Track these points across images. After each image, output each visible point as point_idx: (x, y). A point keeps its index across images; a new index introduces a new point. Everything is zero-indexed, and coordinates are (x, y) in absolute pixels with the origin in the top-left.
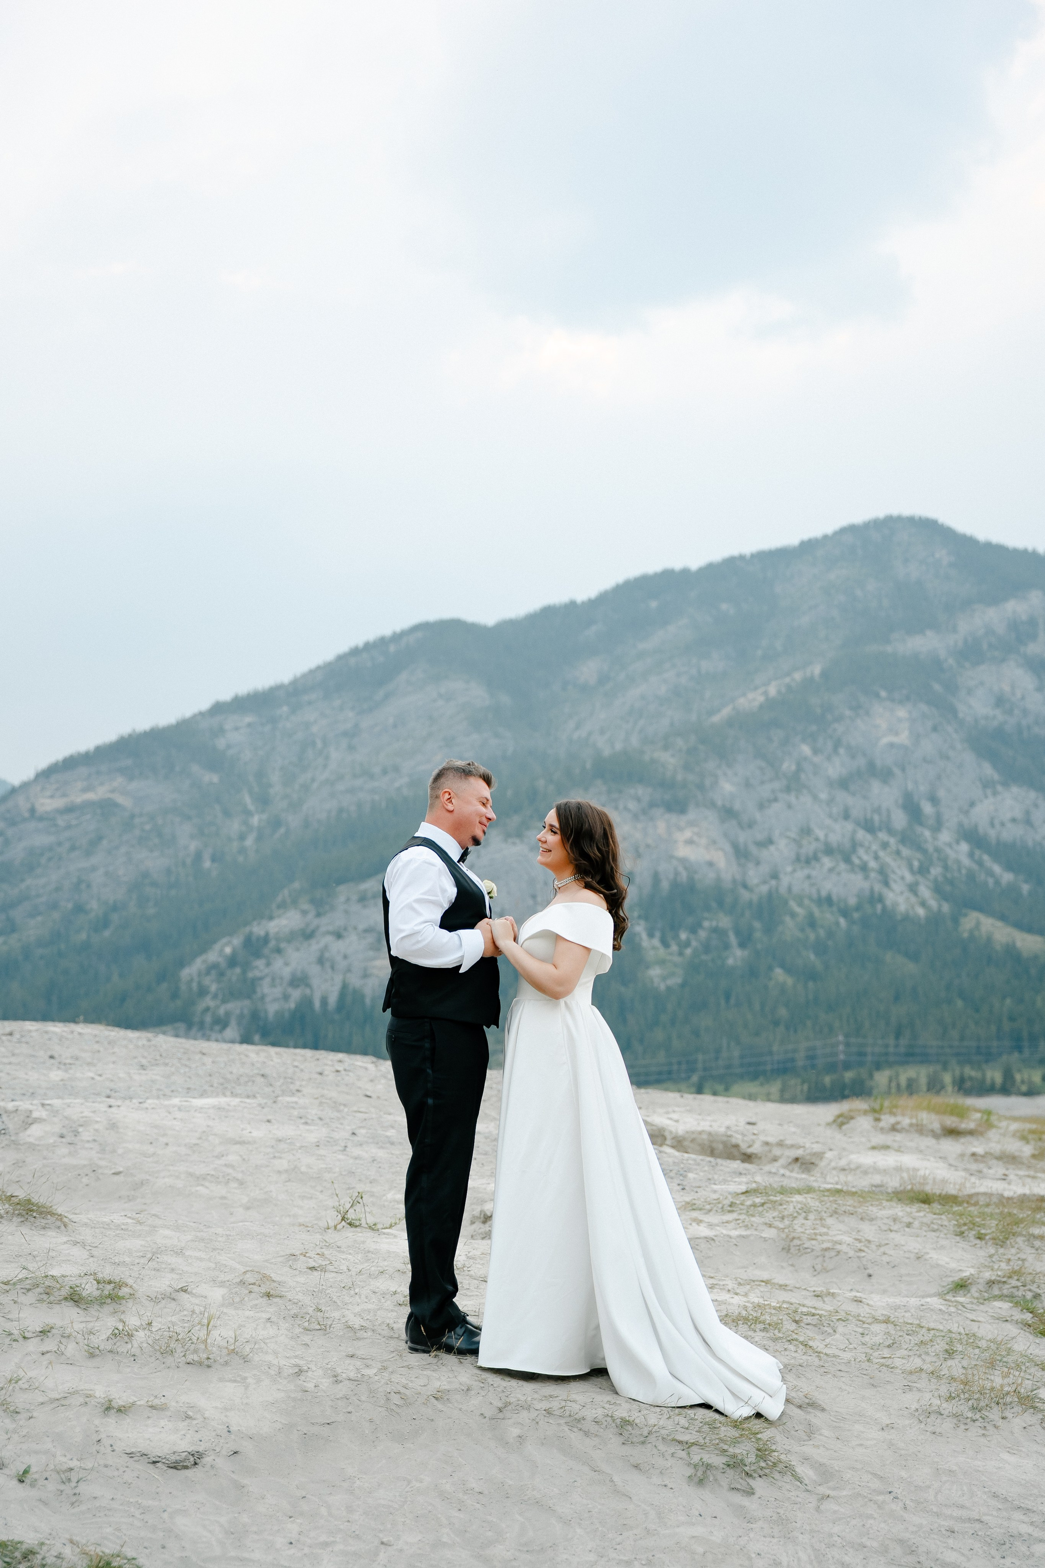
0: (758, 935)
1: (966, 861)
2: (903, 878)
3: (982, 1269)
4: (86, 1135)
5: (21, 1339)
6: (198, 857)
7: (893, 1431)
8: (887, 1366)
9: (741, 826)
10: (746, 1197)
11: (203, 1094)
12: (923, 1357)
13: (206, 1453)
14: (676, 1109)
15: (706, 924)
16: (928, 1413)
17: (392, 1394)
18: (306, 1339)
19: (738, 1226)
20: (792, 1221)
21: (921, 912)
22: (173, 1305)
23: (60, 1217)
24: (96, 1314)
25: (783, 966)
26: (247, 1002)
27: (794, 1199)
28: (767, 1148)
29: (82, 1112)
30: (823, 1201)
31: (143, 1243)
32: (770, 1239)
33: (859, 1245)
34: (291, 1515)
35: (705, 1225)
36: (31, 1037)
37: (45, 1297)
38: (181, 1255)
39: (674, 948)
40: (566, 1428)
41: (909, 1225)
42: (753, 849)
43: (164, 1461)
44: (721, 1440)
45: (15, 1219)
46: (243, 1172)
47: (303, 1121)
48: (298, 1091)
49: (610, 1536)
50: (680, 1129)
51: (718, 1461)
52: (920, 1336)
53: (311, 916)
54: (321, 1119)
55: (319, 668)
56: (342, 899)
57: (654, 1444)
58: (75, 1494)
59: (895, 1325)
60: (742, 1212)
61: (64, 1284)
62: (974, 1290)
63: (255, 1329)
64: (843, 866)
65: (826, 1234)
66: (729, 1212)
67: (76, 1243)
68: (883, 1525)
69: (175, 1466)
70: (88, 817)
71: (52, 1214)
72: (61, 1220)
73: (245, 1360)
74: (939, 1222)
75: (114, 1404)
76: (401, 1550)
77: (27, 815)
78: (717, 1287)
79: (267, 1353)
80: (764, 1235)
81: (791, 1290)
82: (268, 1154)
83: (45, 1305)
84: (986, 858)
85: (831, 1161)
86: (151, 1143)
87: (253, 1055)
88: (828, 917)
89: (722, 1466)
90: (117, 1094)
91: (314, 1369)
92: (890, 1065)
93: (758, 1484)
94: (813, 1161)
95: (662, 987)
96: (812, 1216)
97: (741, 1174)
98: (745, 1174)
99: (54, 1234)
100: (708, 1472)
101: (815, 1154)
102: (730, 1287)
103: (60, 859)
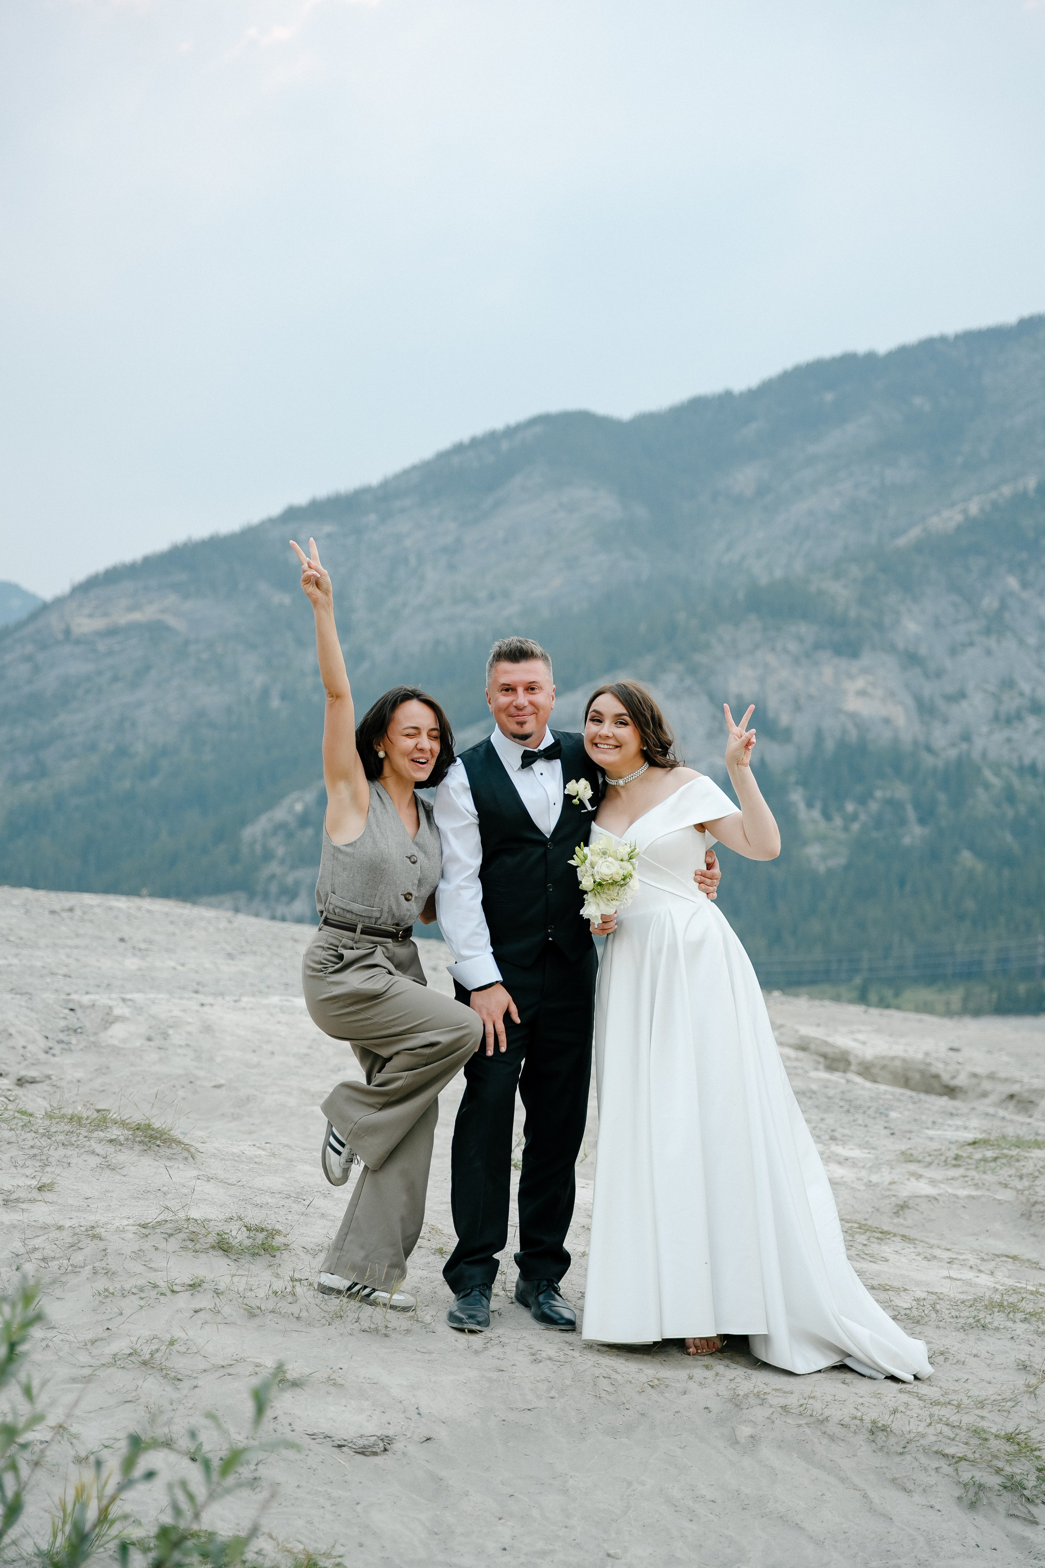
0: (942, 809)
4: (177, 1038)
5: (168, 1293)
6: (265, 694)
9: (926, 675)
10: (974, 1148)
13: (396, 1438)
14: (861, 1028)
15: (878, 794)
19: (966, 1184)
20: (1033, 1181)
23: (186, 1148)
24: (251, 1267)
25: (972, 847)
28: (974, 1081)
29: (170, 1011)
31: (283, 1180)
32: (1006, 1202)
34: (500, 1516)
35: (927, 1181)
36: (94, 913)
37: (190, 1245)
38: (329, 1198)
39: (838, 821)
40: (807, 1430)
42: (941, 705)
43: (350, 1445)
44: (994, 1456)
45: (138, 1147)
50: (868, 1053)
51: (994, 1481)
55: (415, 467)
57: (913, 1455)
58: (255, 1480)
60: (970, 1167)
61: (210, 1229)
66: (955, 1166)
67: (208, 1179)
69: (363, 1452)
70: (134, 639)
71: (177, 1143)
72: (189, 1151)
73: (428, 1328)
75: (289, 1377)
77: (60, 637)
78: (955, 1261)
80: (998, 1197)
83: (190, 1254)
86: (254, 1051)
88: (1031, 789)
89: (997, 1487)
90: (206, 989)
93: (1041, 1512)
94: (1033, 1098)
95: (822, 868)
97: (952, 1114)
98: (957, 1115)
99: (181, 1166)
100: (981, 1493)
101: (1035, 1091)
102: (971, 1263)
103: (100, 691)
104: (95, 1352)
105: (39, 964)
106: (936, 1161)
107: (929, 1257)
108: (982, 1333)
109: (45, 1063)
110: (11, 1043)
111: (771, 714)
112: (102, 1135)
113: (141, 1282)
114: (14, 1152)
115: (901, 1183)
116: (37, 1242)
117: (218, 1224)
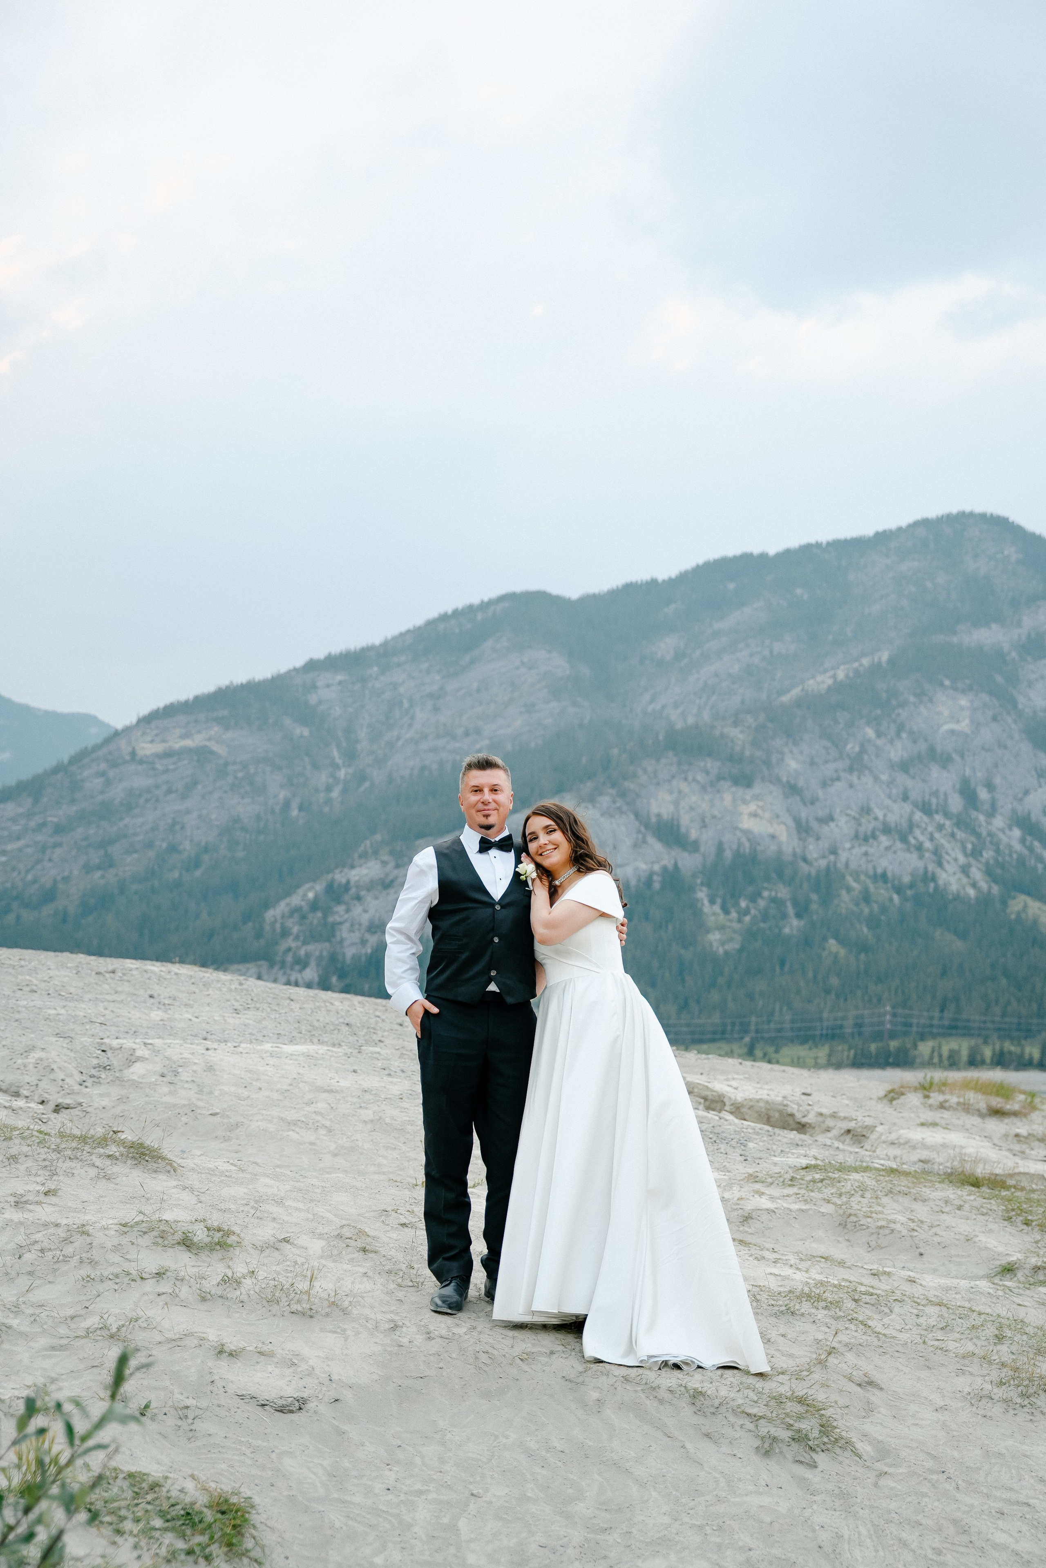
0: (814, 907)
1: (1018, 847)
2: (956, 860)
3: (1028, 1255)
4: (185, 1075)
5: (138, 1279)
6: (287, 805)
7: (946, 1412)
8: (941, 1349)
9: (803, 800)
10: (807, 1172)
11: (292, 1041)
12: (975, 1340)
13: (310, 1399)
14: (736, 1076)
15: (766, 894)
16: (979, 1397)
17: (481, 1353)
18: (400, 1294)
19: (797, 1200)
20: (850, 1198)
21: (971, 892)
22: (276, 1254)
23: (170, 1163)
24: (209, 1259)
25: (836, 937)
26: (326, 945)
27: (851, 1177)
28: (821, 1119)
29: (181, 1054)
30: (879, 1181)
31: (246, 1190)
32: (828, 1214)
33: (912, 1225)
34: (388, 1463)
35: (768, 1197)
36: (131, 975)
37: (160, 1240)
38: (281, 1205)
39: (734, 915)
40: (642, 1395)
41: (960, 1208)
42: (815, 825)
43: (271, 1404)
44: (787, 1415)
45: (129, 1162)
46: (331, 1119)
47: (386, 1072)
48: (380, 1041)
49: (683, 1500)
50: (739, 1097)
51: (785, 1435)
52: (971, 1320)
53: (389, 866)
54: (403, 1071)
55: (408, 631)
57: (724, 1415)
58: (191, 1430)
59: (948, 1308)
60: (801, 1186)
61: (178, 1229)
62: (1020, 1275)
63: (353, 1283)
64: (899, 845)
65: (881, 1213)
66: (790, 1186)
67: (185, 1188)
68: (937, 1504)
69: (282, 1410)
70: (185, 762)
71: (164, 1159)
72: (171, 1166)
73: (345, 1312)
74: (989, 1206)
75: (226, 1348)
76: (490, 1503)
77: (128, 758)
78: (779, 1261)
79: (364, 1306)
80: (821, 1210)
81: (849, 1268)
82: (354, 1104)
83: (159, 1248)
84: (1036, 844)
85: (881, 1135)
86: (245, 1087)
87: (337, 1003)
88: (882, 893)
89: (788, 1439)
90: (213, 1036)
91: (408, 1324)
92: (934, 1036)
93: (821, 1458)
94: (864, 1133)
95: (721, 951)
96: (868, 1195)
97: (797, 1145)
98: (802, 1146)
99: (165, 1177)
100: (775, 1444)
101: (866, 1127)
102: (792, 1262)
103: (157, 800)
104: (73, 1326)
105: (82, 1014)
106: (777, 1182)
107: (759, 1257)
108: (791, 1318)
109: (78, 1093)
110: (52, 1076)
111: (683, 830)
112: (102, 1151)
113: (118, 1270)
114: (29, 1163)
115: (748, 1199)
116: (38, 1236)
117: (186, 1225)
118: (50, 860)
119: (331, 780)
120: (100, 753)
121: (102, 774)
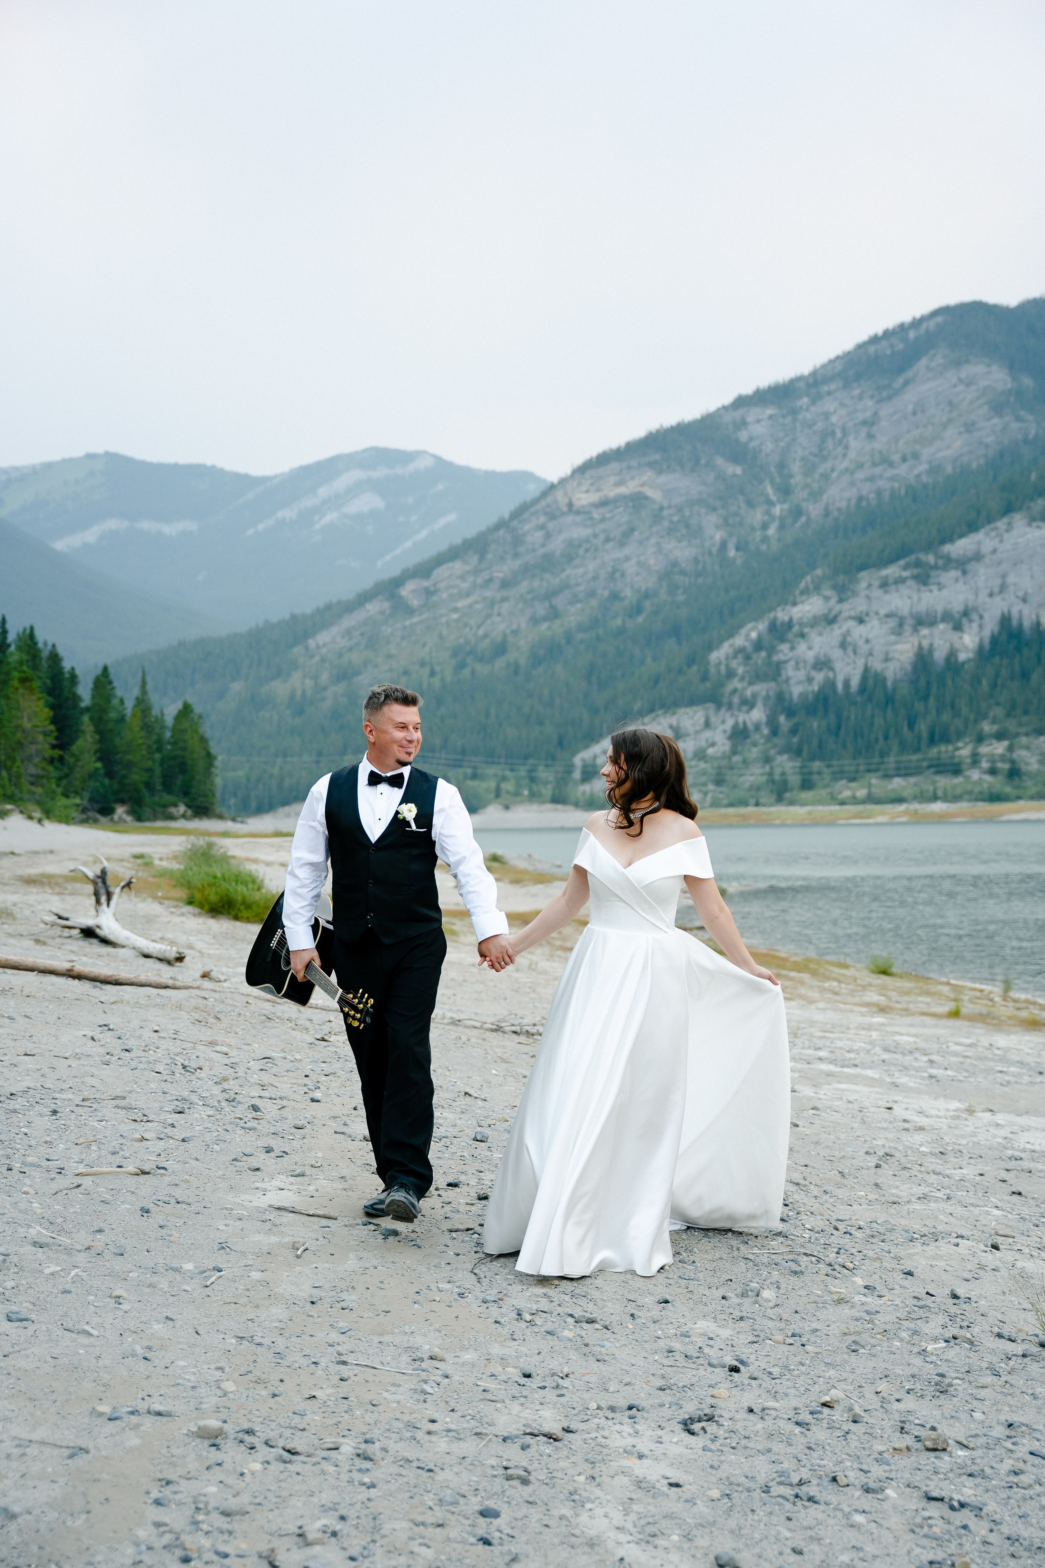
6: (724, 546)
26: (772, 685)
53: (833, 601)
55: (838, 358)
56: (864, 585)
70: (621, 509)
77: (565, 509)
103: (596, 550)
118: (499, 614)
119: (766, 518)
120: (539, 507)
121: (542, 527)
